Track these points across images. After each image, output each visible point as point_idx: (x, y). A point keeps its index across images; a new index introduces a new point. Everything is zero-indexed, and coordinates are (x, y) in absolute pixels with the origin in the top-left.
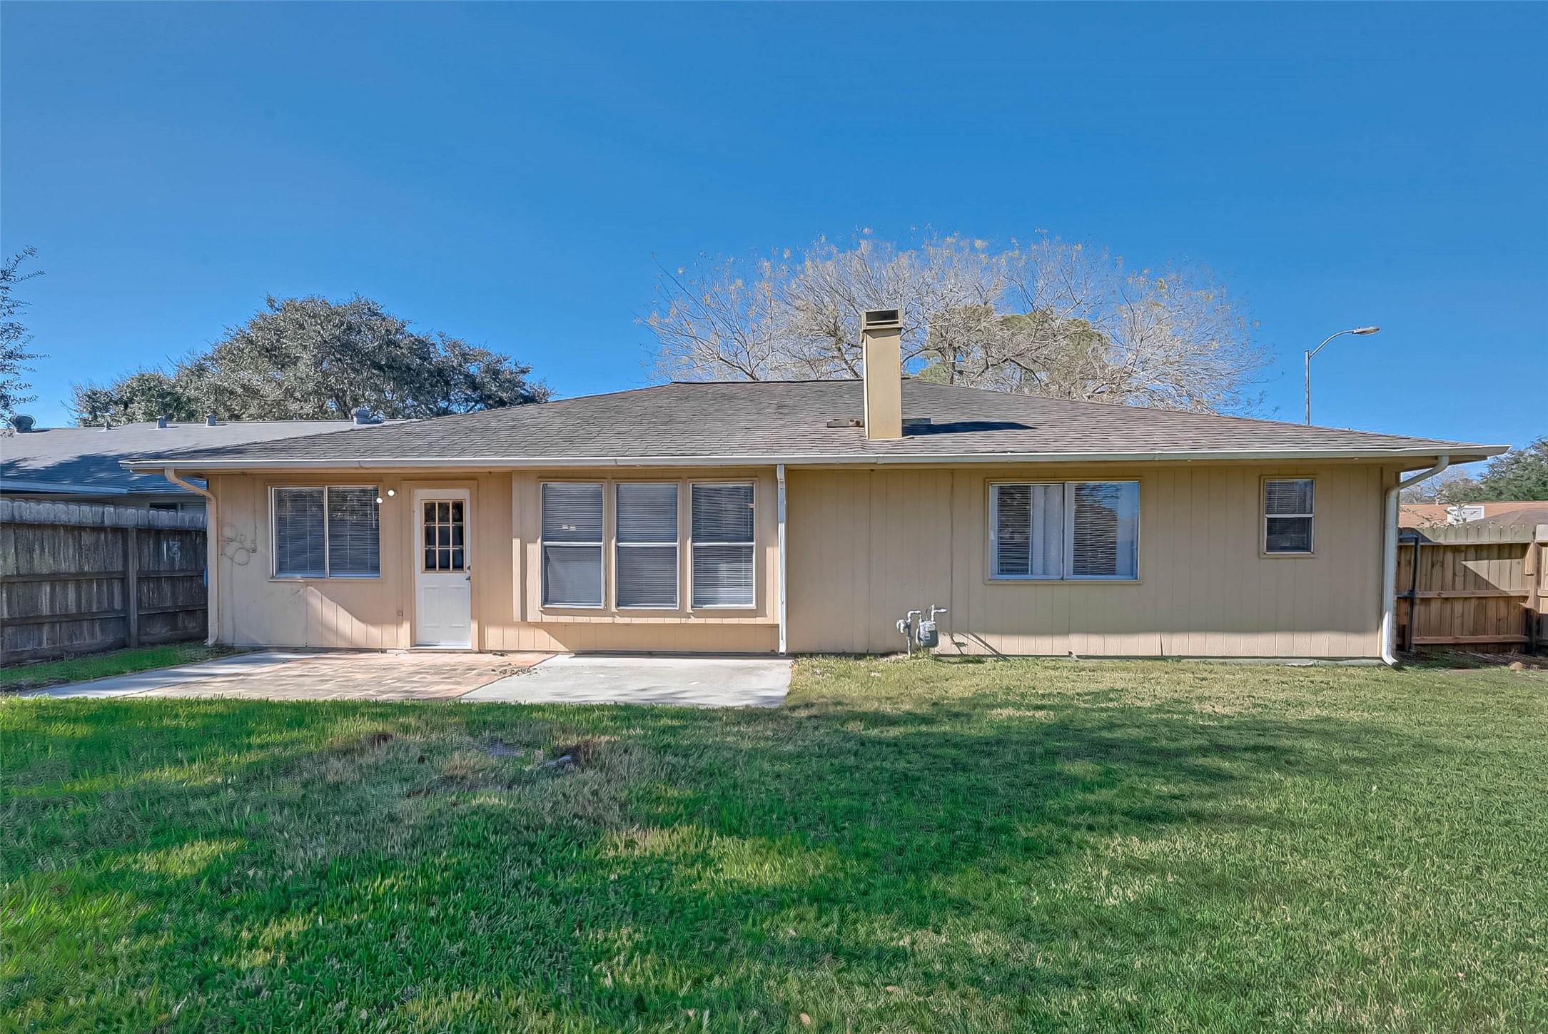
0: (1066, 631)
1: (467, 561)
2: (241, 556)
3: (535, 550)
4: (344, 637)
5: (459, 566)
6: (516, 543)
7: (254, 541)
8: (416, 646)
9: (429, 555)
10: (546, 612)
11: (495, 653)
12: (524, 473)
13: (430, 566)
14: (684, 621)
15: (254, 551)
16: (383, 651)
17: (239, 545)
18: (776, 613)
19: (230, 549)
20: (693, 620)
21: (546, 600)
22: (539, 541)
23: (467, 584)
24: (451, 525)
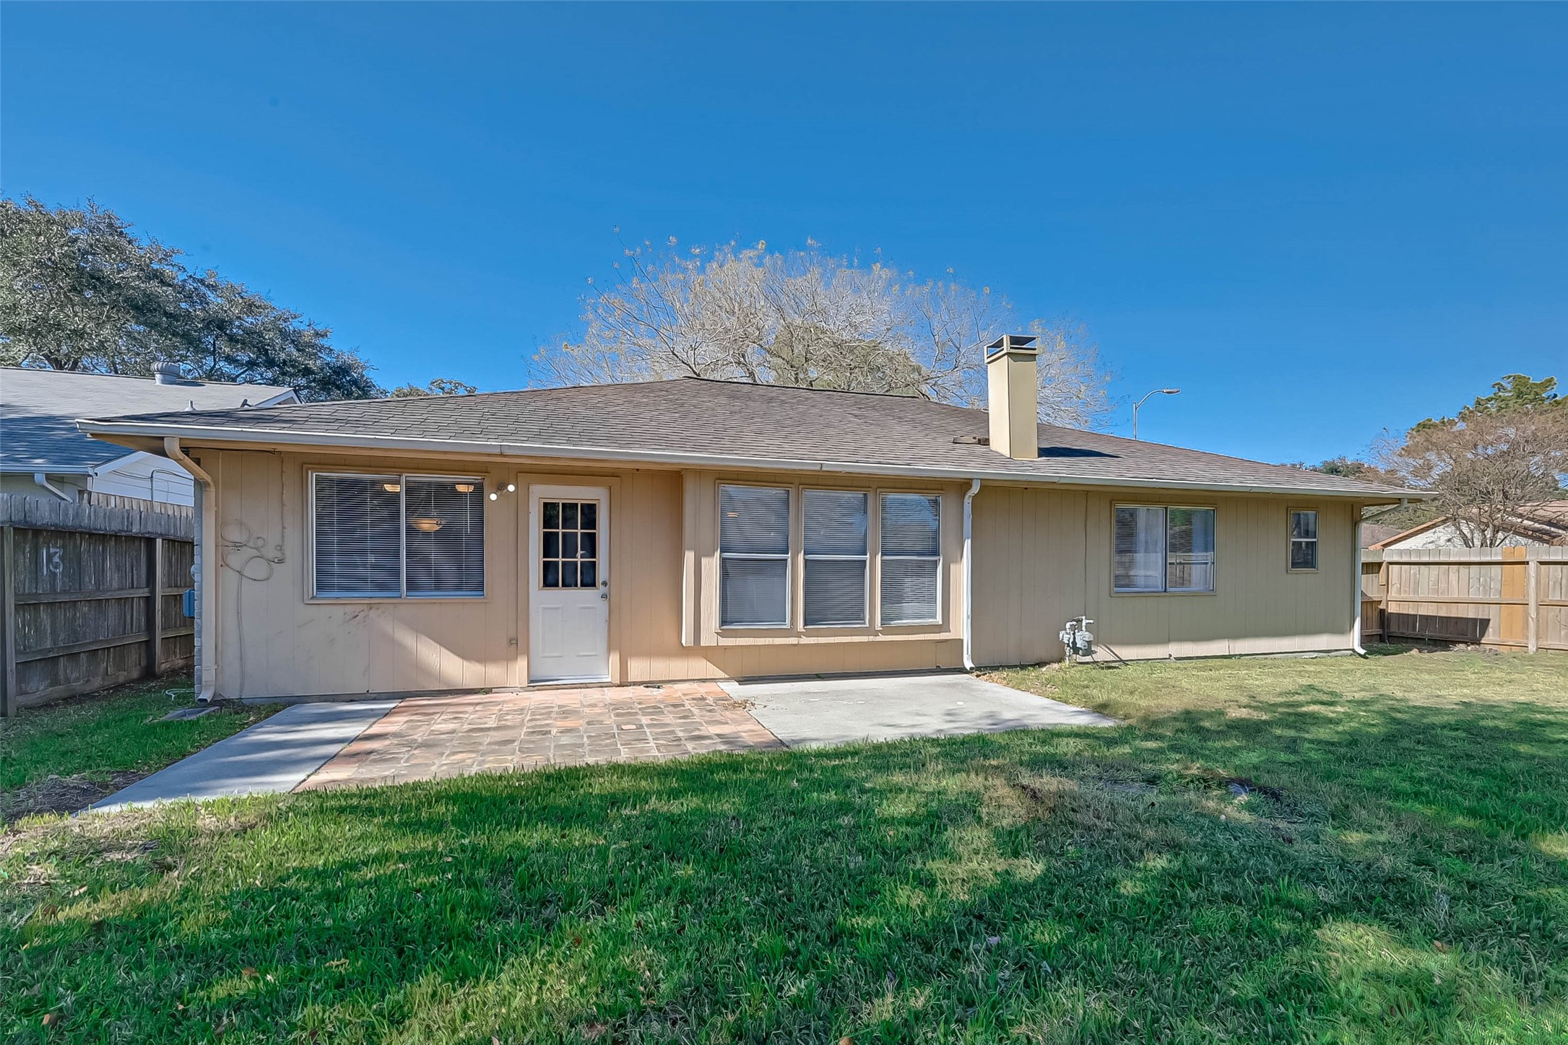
1: (602, 574)
2: (257, 569)
3: (712, 566)
4: (439, 678)
5: (590, 582)
6: (689, 557)
7: (280, 548)
8: (535, 682)
9: (548, 568)
10: (722, 634)
11: (648, 684)
12: (700, 472)
13: (549, 580)
14: (871, 638)
15: (281, 561)
16: (488, 691)
17: (255, 553)
18: (962, 628)
19: (235, 560)
20: (881, 638)
21: (724, 622)
22: (718, 553)
23: (602, 606)
24: (579, 531)
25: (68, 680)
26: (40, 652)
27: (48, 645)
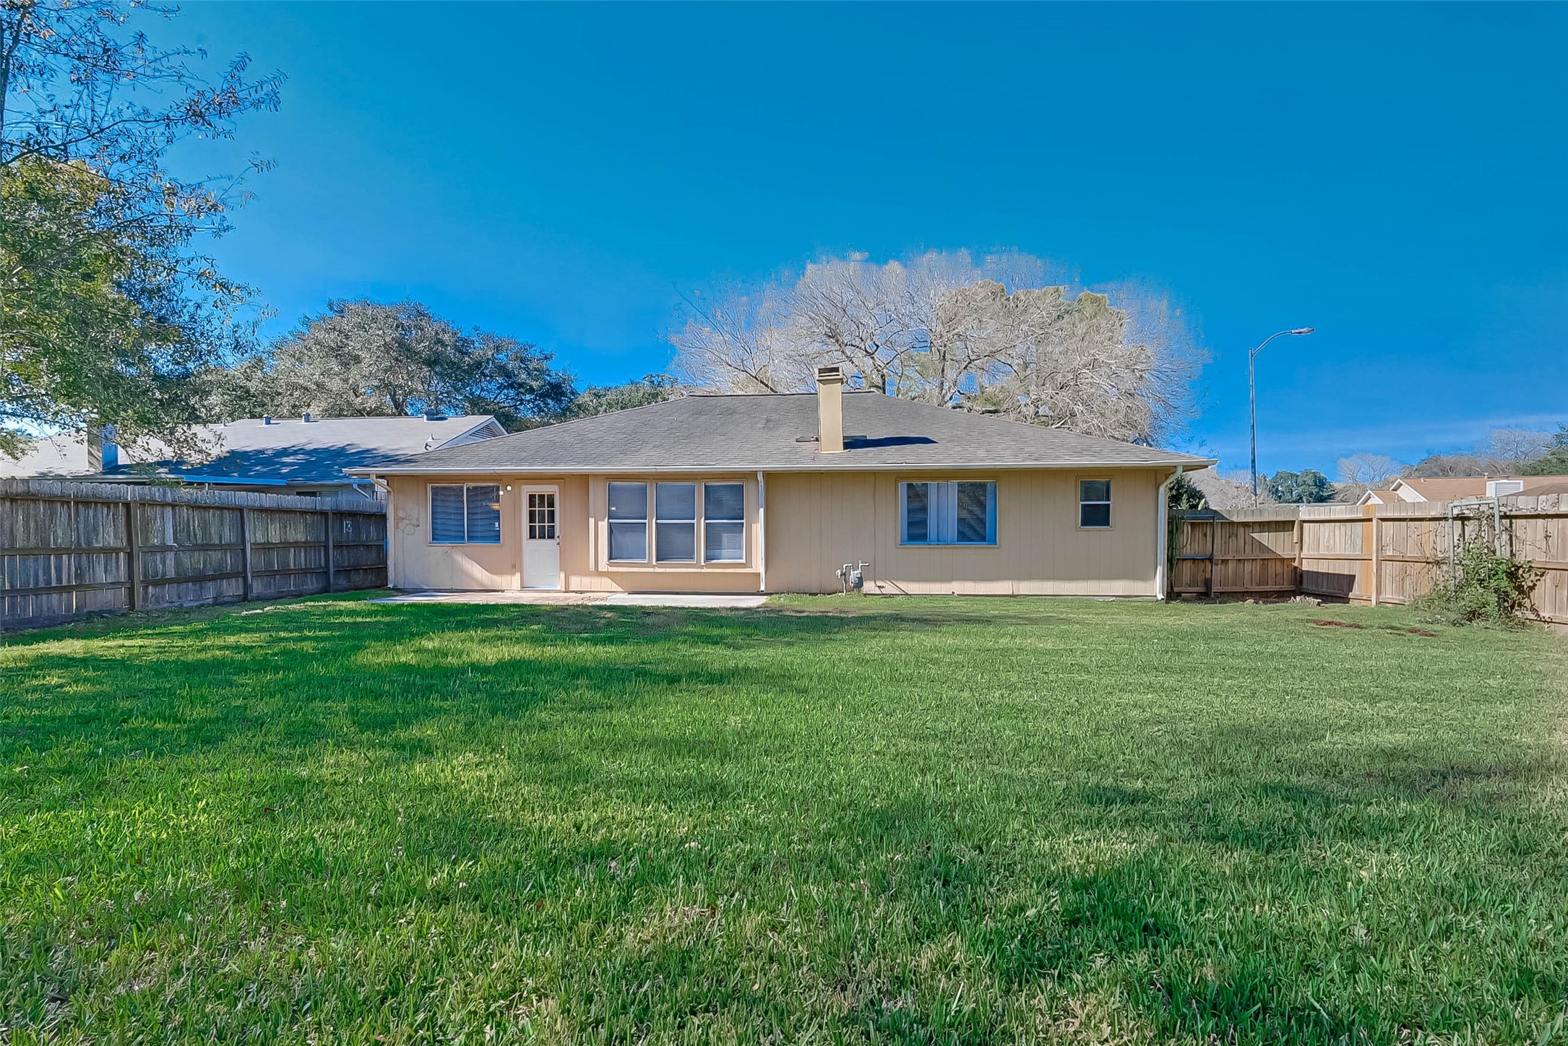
0: (950, 579)
1: (557, 533)
2: (409, 529)
3: (604, 526)
5: (552, 536)
6: (592, 521)
7: (418, 520)
8: (523, 588)
9: (532, 529)
10: (611, 565)
11: (576, 592)
12: (597, 476)
13: (532, 536)
14: (699, 570)
15: (418, 526)
16: (503, 591)
17: (408, 522)
18: (759, 566)
19: (402, 525)
20: (705, 570)
21: (611, 558)
22: (606, 519)
23: (557, 549)
24: (546, 509)
25: (355, 581)
26: (343, 567)
27: (346, 564)
